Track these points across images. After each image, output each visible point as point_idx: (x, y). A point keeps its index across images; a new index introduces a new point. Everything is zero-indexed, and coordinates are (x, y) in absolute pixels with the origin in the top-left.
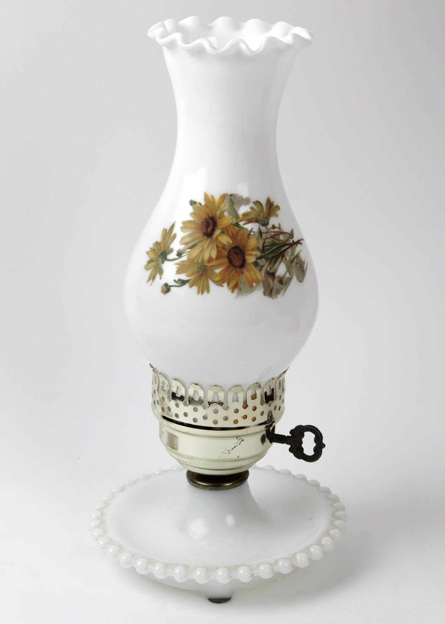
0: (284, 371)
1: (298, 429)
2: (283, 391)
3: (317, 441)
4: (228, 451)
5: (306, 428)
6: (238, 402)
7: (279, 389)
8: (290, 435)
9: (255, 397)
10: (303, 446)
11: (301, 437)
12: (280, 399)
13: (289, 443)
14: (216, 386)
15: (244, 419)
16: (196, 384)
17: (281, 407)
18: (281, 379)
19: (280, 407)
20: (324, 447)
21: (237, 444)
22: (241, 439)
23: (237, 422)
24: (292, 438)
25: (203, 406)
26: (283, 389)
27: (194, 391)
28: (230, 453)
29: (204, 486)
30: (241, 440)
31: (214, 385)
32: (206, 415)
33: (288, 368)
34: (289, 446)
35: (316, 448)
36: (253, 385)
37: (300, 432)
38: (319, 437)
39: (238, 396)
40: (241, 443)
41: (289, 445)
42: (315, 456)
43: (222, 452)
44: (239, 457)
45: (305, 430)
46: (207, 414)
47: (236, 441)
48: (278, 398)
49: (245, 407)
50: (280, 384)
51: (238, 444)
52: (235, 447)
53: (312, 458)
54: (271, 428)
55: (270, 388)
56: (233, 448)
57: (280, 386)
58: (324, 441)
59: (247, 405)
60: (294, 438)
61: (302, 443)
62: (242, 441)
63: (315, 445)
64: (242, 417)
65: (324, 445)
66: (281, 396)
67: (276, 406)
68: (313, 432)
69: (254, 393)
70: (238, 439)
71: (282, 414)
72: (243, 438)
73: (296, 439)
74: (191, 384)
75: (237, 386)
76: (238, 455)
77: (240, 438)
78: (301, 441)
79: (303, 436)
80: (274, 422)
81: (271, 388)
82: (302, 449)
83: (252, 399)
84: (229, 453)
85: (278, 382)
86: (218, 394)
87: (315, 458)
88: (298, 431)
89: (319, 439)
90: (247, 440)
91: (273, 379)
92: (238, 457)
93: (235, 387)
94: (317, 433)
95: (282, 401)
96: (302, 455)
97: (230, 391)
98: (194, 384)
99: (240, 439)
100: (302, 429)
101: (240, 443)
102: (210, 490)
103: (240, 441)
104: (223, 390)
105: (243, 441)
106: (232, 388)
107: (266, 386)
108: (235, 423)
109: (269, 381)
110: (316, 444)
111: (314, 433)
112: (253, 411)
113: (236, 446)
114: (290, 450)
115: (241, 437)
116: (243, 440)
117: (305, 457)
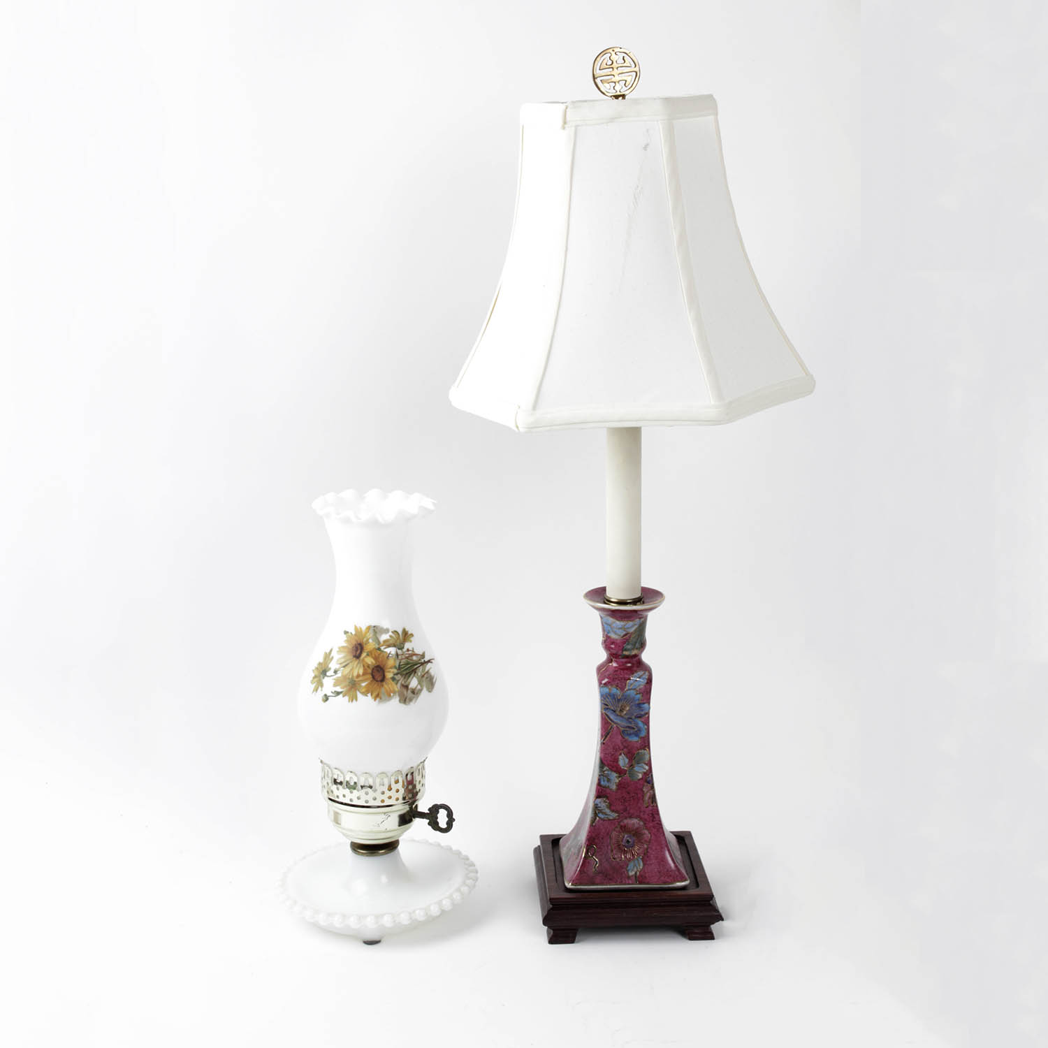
0: (422, 761)
10: (438, 820)
29: (363, 853)
58: (454, 817)
63: (447, 819)
69: (396, 778)
79: (438, 812)
102: (367, 856)
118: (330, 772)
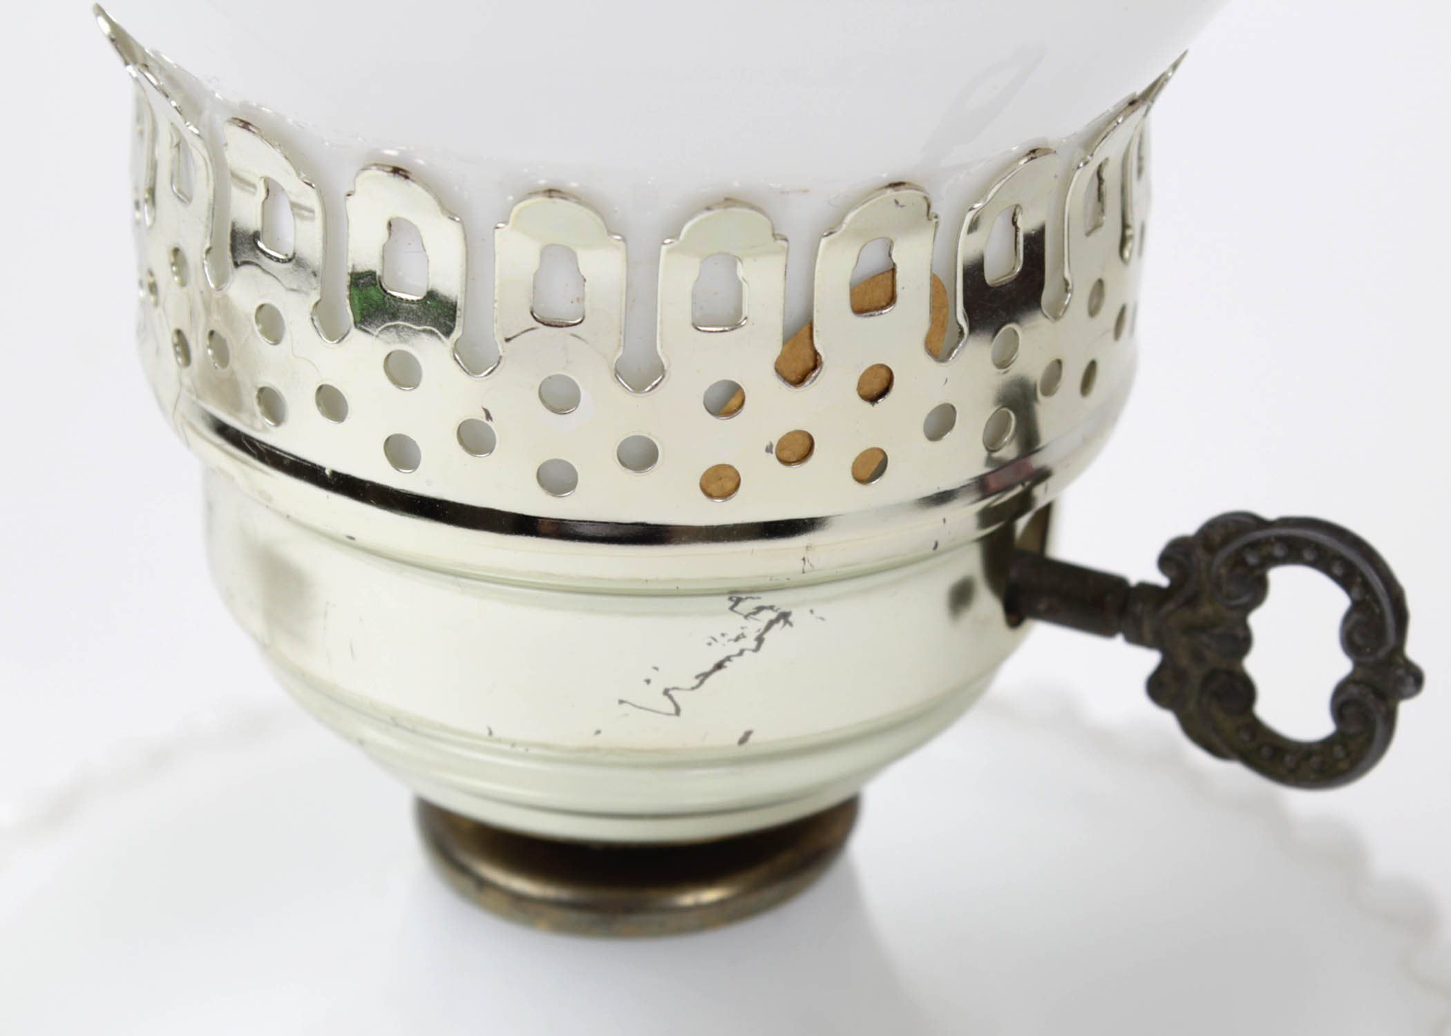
1: (1226, 540)
2: (1124, 241)
3: (1358, 639)
4: (666, 692)
5: (1282, 540)
6: (735, 326)
7: (1088, 234)
8: (1163, 581)
9: (880, 294)
11: (1244, 600)
12: (1093, 311)
13: (1149, 636)
14: (550, 192)
15: (786, 462)
16: (396, 171)
17: (1101, 368)
18: (1111, 150)
19: (1092, 368)
20: (1410, 688)
21: (734, 648)
22: (771, 608)
23: (730, 485)
24: (1169, 606)
25: (455, 350)
26: (1125, 226)
27: (390, 225)
28: (678, 711)
30: (769, 615)
31: (543, 182)
32: (481, 416)
33: (1175, 66)
34: (1148, 660)
35: (1353, 690)
36: (866, 196)
37: (1238, 560)
38: (1382, 616)
39: (739, 287)
40: (766, 636)
41: (1150, 645)
42: (1338, 751)
43: (621, 702)
44: (752, 738)
45: (1278, 551)
46: (488, 416)
47: (734, 623)
48: (1079, 300)
49: (799, 367)
50: (1100, 196)
51: (742, 644)
52: (719, 666)
53: (1315, 760)
54: (1022, 523)
55: (1014, 223)
56: (704, 676)
57: (1103, 211)
59: (816, 354)
60: (1192, 601)
61: (1243, 642)
62: (777, 627)
64: (769, 449)
65: (1411, 680)
66: (1100, 283)
67: (1059, 362)
68: (1337, 570)
70: (747, 606)
71: (1106, 419)
72: (781, 601)
73: (1206, 610)
74: (364, 169)
75: (729, 201)
76: (747, 728)
77: (757, 603)
78: (1240, 633)
80: (1043, 475)
81: (1027, 224)
82: (1245, 691)
83: (860, 309)
84: (672, 709)
85: (1083, 179)
86: (573, 257)
87: (1343, 765)
88: (1222, 555)
89: (1380, 633)
90: (817, 613)
91: (1033, 153)
92: (743, 741)
93: (709, 209)
94: (1366, 586)
95: (1112, 324)
96: (1245, 736)
97: (675, 235)
98: (380, 166)
99: (760, 609)
100: (1254, 545)
101: (760, 640)
103: (762, 625)
104: (613, 229)
105: (787, 622)
106: (690, 217)
107: (976, 206)
108: (713, 488)
109: (1005, 170)
110: (1357, 665)
111: (1346, 580)
112: (867, 405)
113: (728, 659)
114: (1159, 688)
115: (766, 599)
116: (784, 617)
117: (1266, 752)
118: (199, 152)
